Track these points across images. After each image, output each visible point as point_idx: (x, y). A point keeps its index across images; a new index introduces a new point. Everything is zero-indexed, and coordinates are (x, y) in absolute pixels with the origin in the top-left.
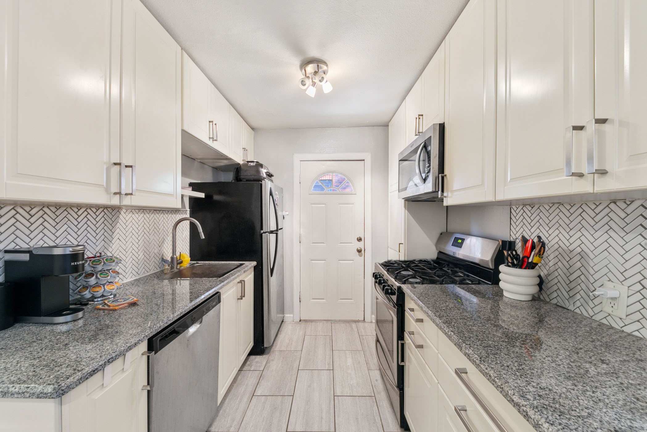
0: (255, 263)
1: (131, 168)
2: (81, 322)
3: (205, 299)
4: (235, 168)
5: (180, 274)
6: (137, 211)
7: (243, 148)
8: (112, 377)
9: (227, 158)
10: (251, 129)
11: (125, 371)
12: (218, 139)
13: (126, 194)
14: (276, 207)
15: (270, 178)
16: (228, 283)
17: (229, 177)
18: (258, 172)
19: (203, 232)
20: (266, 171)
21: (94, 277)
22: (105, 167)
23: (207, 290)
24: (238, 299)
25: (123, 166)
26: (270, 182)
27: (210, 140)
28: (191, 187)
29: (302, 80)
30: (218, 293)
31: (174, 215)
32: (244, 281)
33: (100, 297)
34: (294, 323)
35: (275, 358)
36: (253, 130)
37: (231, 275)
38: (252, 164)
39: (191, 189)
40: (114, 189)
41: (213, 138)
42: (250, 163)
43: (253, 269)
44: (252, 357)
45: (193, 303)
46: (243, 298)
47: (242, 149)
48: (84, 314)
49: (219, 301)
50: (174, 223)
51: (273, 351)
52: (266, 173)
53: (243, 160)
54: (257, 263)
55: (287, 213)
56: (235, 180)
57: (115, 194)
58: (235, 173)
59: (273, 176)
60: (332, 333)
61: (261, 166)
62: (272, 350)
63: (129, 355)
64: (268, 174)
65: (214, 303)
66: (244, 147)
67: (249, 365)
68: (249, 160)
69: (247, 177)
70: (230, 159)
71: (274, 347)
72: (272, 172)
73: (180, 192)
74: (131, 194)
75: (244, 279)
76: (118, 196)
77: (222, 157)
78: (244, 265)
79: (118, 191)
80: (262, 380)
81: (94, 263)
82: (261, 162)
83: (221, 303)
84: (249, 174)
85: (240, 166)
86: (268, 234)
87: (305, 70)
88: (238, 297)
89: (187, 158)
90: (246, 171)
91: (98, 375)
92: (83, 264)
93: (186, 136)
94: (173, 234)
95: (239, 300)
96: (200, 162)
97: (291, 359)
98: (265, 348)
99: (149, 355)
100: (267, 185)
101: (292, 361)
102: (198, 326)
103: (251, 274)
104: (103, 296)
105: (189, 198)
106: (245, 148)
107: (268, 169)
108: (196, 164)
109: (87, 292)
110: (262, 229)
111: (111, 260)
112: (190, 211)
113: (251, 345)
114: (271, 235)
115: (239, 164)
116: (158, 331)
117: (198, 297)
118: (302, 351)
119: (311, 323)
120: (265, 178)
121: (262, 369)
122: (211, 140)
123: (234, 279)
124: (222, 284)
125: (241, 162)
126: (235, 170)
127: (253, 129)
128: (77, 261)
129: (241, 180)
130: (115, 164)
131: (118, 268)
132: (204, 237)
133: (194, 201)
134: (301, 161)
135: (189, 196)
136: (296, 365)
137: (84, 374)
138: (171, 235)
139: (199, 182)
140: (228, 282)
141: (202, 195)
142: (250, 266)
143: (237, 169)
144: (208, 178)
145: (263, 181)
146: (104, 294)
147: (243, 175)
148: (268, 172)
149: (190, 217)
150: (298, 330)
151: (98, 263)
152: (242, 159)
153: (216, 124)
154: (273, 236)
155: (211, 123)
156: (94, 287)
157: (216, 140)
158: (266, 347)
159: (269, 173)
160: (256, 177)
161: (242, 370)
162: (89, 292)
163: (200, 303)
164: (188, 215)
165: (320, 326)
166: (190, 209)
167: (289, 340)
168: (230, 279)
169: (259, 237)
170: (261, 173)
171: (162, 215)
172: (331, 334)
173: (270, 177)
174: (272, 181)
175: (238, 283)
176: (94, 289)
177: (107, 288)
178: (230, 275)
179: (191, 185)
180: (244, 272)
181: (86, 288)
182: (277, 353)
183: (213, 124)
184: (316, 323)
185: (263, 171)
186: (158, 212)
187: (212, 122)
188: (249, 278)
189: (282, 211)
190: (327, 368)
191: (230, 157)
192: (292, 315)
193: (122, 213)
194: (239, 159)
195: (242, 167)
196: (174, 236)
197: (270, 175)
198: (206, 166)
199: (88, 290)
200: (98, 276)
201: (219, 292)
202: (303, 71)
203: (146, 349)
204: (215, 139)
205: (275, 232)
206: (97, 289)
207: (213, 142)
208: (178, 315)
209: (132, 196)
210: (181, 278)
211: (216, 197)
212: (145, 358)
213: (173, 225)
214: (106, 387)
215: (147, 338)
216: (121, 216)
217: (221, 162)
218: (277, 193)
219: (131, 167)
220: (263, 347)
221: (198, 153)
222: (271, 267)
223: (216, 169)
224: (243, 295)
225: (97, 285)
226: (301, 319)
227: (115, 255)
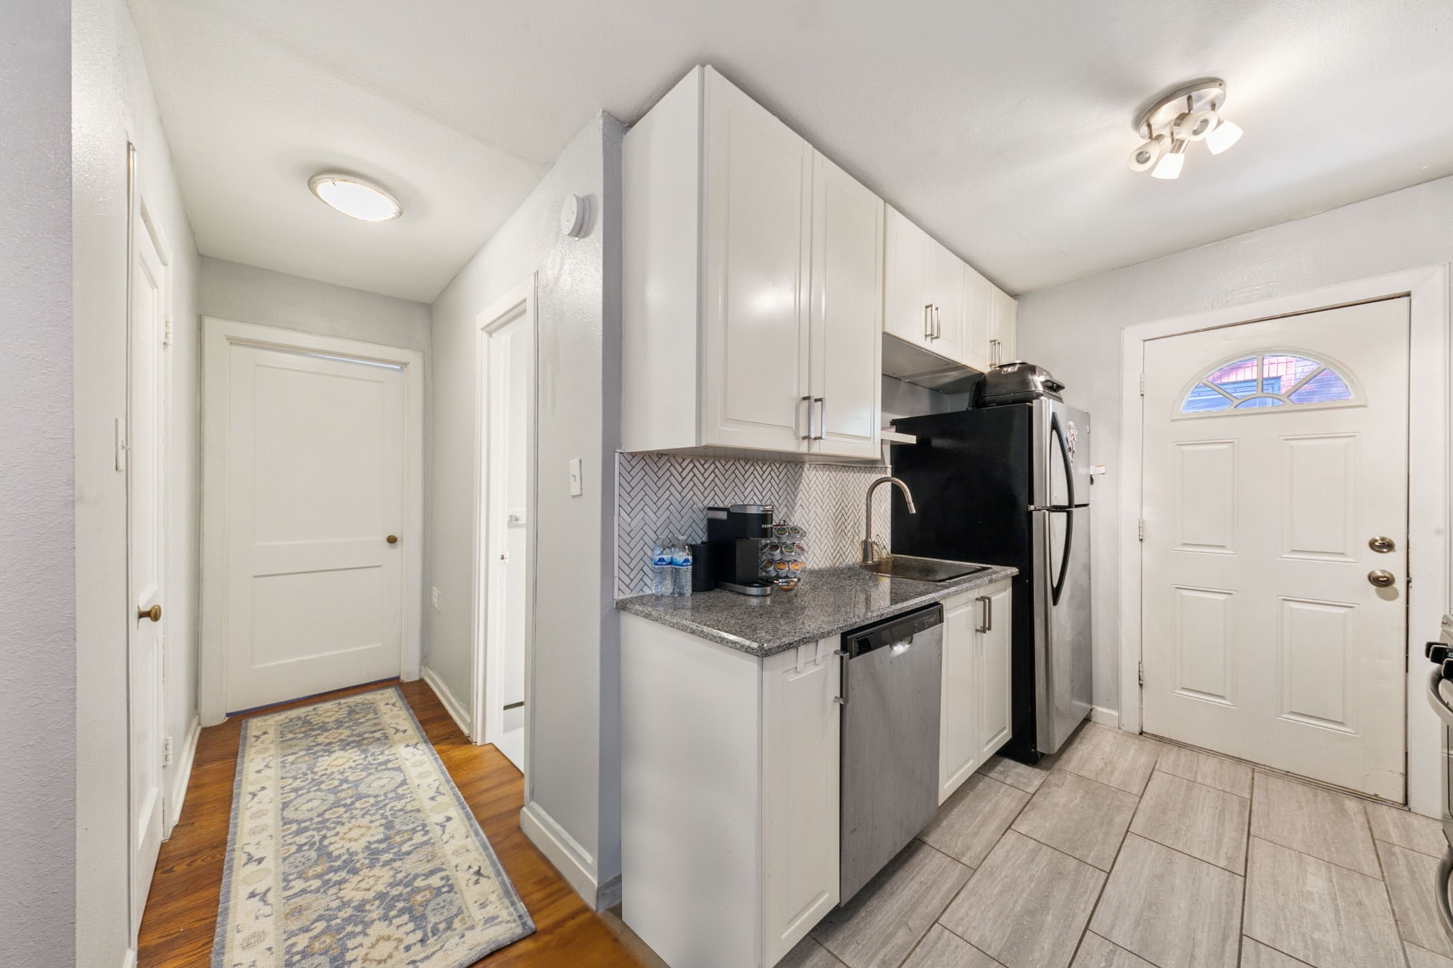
0: (1014, 571)
1: (820, 403)
2: (768, 601)
3: (917, 607)
4: (973, 385)
5: (877, 568)
6: (822, 467)
7: (991, 341)
8: (805, 664)
9: (958, 367)
10: (1011, 299)
11: (817, 665)
12: (941, 336)
13: (816, 439)
14: (1069, 455)
15: (1054, 393)
16: (956, 593)
17: (960, 403)
18: (1025, 384)
19: (913, 501)
20: (1042, 379)
21: (779, 551)
22: (794, 405)
23: (921, 594)
24: (977, 630)
25: (812, 400)
26: (1051, 400)
27: (926, 340)
28: (895, 427)
29: (1139, 151)
30: (936, 604)
31: (869, 475)
32: (989, 599)
33: (784, 578)
34: (1121, 732)
35: (1063, 784)
36: (1015, 299)
37: (962, 582)
38: (1010, 369)
39: (894, 429)
40: (803, 433)
41: (932, 335)
42: (1005, 369)
43: (1009, 581)
44: (1008, 763)
45: (899, 606)
46: (988, 631)
47: (988, 342)
48: (772, 590)
49: (941, 620)
50: (868, 488)
51: (1060, 770)
52: (1045, 384)
53: (991, 365)
54: (1020, 571)
55: (1102, 470)
56: (973, 406)
57: (804, 438)
58: (973, 393)
59: (1063, 388)
60: (1252, 794)
61: (1033, 369)
62: (1057, 766)
63: (821, 643)
64: (1050, 384)
65: (932, 620)
66: (992, 339)
67: (1001, 773)
68: (1004, 362)
69: (999, 398)
70: (964, 367)
71: (1061, 762)
72: (1058, 378)
73: (879, 434)
74: (820, 438)
75: (989, 596)
76: (806, 441)
77: (949, 366)
78: (990, 571)
79: (807, 435)
80: (1029, 810)
81: (779, 532)
82: (1031, 362)
83: (944, 624)
84: (1003, 391)
85: (985, 377)
86: (1047, 513)
87: (1149, 126)
88: (976, 626)
89: (890, 379)
90: (996, 386)
91: (791, 654)
92: (772, 528)
93: (891, 342)
94: (867, 505)
95: (979, 634)
96: (909, 382)
97: (1108, 802)
98: (1039, 755)
99: (842, 655)
100: (1046, 408)
101: (1110, 805)
102: (907, 646)
103: (1005, 590)
104: (787, 577)
105: (891, 446)
106: (995, 341)
107: (1048, 374)
108: (903, 386)
109: (771, 568)
110: (1031, 502)
111: (796, 530)
112: (892, 468)
113: (1006, 735)
114: (1053, 515)
115: (983, 374)
116: (854, 628)
117: (906, 600)
118: (1141, 797)
119: (1176, 748)
120: (1042, 395)
121: (1031, 790)
122: (929, 338)
123: (967, 590)
124: (946, 591)
125: (986, 370)
126: (974, 387)
127: (1014, 295)
128: (767, 524)
129: (985, 405)
130: (804, 399)
131: (802, 542)
132: (914, 511)
133: (899, 452)
134: (1145, 341)
135: (892, 441)
136: (1121, 819)
137: (782, 643)
138: (865, 507)
139: (907, 417)
140: (957, 591)
141: (911, 439)
142: (1003, 573)
143: (978, 385)
144: (922, 407)
145: (1034, 401)
146: (789, 576)
147: (989, 394)
148: (1047, 381)
149: (892, 476)
150: (1132, 752)
151: (783, 532)
152: (989, 363)
153: (937, 309)
154: (1059, 520)
155: (929, 309)
156: (779, 563)
157: (937, 338)
158: (1043, 754)
159: (1053, 383)
160: (1019, 396)
161: (986, 776)
162: (774, 568)
163: (910, 609)
164: (889, 474)
165: (1208, 766)
166: (891, 464)
167: (1105, 763)
168: (960, 586)
169: (1024, 518)
170: (1032, 384)
171: (852, 474)
172: (1247, 796)
173: (1055, 391)
174: (1060, 399)
175: (977, 599)
176: (779, 565)
177: (792, 567)
178: (960, 580)
179: (894, 423)
180: (991, 581)
181: (771, 562)
182: (1069, 777)
183: (932, 310)
184: (1195, 754)
185: (1038, 381)
186: (847, 468)
187: (931, 306)
188: (1002, 600)
189: (1089, 466)
190: (1223, 863)
191: (964, 363)
192: (1115, 713)
193: (805, 469)
194: (982, 365)
195: (988, 379)
196: (869, 507)
197: (1054, 388)
198: (920, 388)
199: (773, 567)
200: (783, 549)
201: (940, 604)
202: (1144, 129)
203: (838, 647)
204: (935, 335)
205: (1067, 509)
206: (782, 567)
207: (932, 342)
208: (877, 616)
209: (821, 441)
210: (877, 572)
211: (937, 442)
212: (837, 658)
213: (867, 491)
214: (799, 673)
215: (841, 632)
216: (804, 475)
217: (947, 376)
218: (1071, 423)
219: (820, 400)
220: (1033, 750)
221: (907, 367)
222: (1055, 585)
223: (938, 392)
224: (987, 626)
225: (781, 561)
226: (1144, 730)
227: (799, 526)
